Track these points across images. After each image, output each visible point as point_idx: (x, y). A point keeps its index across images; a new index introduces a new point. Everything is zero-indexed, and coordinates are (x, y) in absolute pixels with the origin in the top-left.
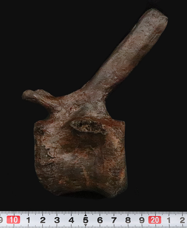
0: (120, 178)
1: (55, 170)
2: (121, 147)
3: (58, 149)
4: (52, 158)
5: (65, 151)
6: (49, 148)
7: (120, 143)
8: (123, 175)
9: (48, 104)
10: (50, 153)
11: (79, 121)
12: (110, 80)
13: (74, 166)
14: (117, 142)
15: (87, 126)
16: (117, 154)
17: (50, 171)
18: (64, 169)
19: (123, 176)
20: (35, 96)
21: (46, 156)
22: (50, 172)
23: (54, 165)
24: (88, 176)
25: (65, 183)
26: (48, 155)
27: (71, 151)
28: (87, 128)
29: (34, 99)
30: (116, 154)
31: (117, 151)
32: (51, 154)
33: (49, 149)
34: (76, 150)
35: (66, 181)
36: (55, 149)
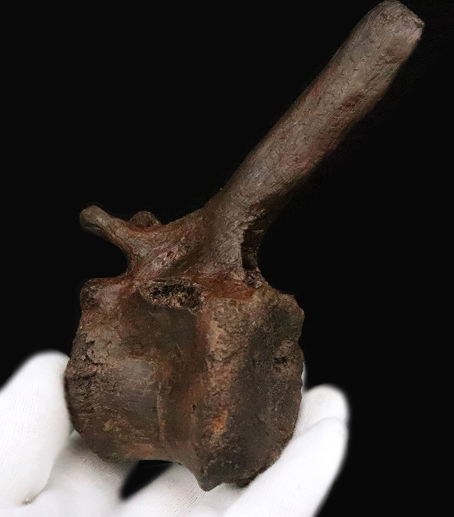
0: (212, 433)
1: (96, 393)
2: (224, 352)
3: (113, 346)
4: (94, 364)
5: (129, 351)
6: (93, 340)
7: (224, 339)
8: (222, 426)
9: (122, 240)
10: (93, 352)
11: (166, 281)
12: (259, 185)
13: (142, 391)
14: (217, 337)
15: (180, 295)
16: (212, 367)
17: (83, 395)
18: (118, 395)
19: (221, 429)
20: (100, 220)
21: (84, 357)
22: (83, 397)
23: (96, 382)
24: (164, 421)
25: (118, 429)
26: (87, 356)
27: (142, 354)
28: (180, 300)
29: (97, 226)
30: (209, 367)
31: (214, 360)
32: (94, 354)
33: (92, 343)
34: (152, 352)
35: (119, 426)
36: (107, 345)
